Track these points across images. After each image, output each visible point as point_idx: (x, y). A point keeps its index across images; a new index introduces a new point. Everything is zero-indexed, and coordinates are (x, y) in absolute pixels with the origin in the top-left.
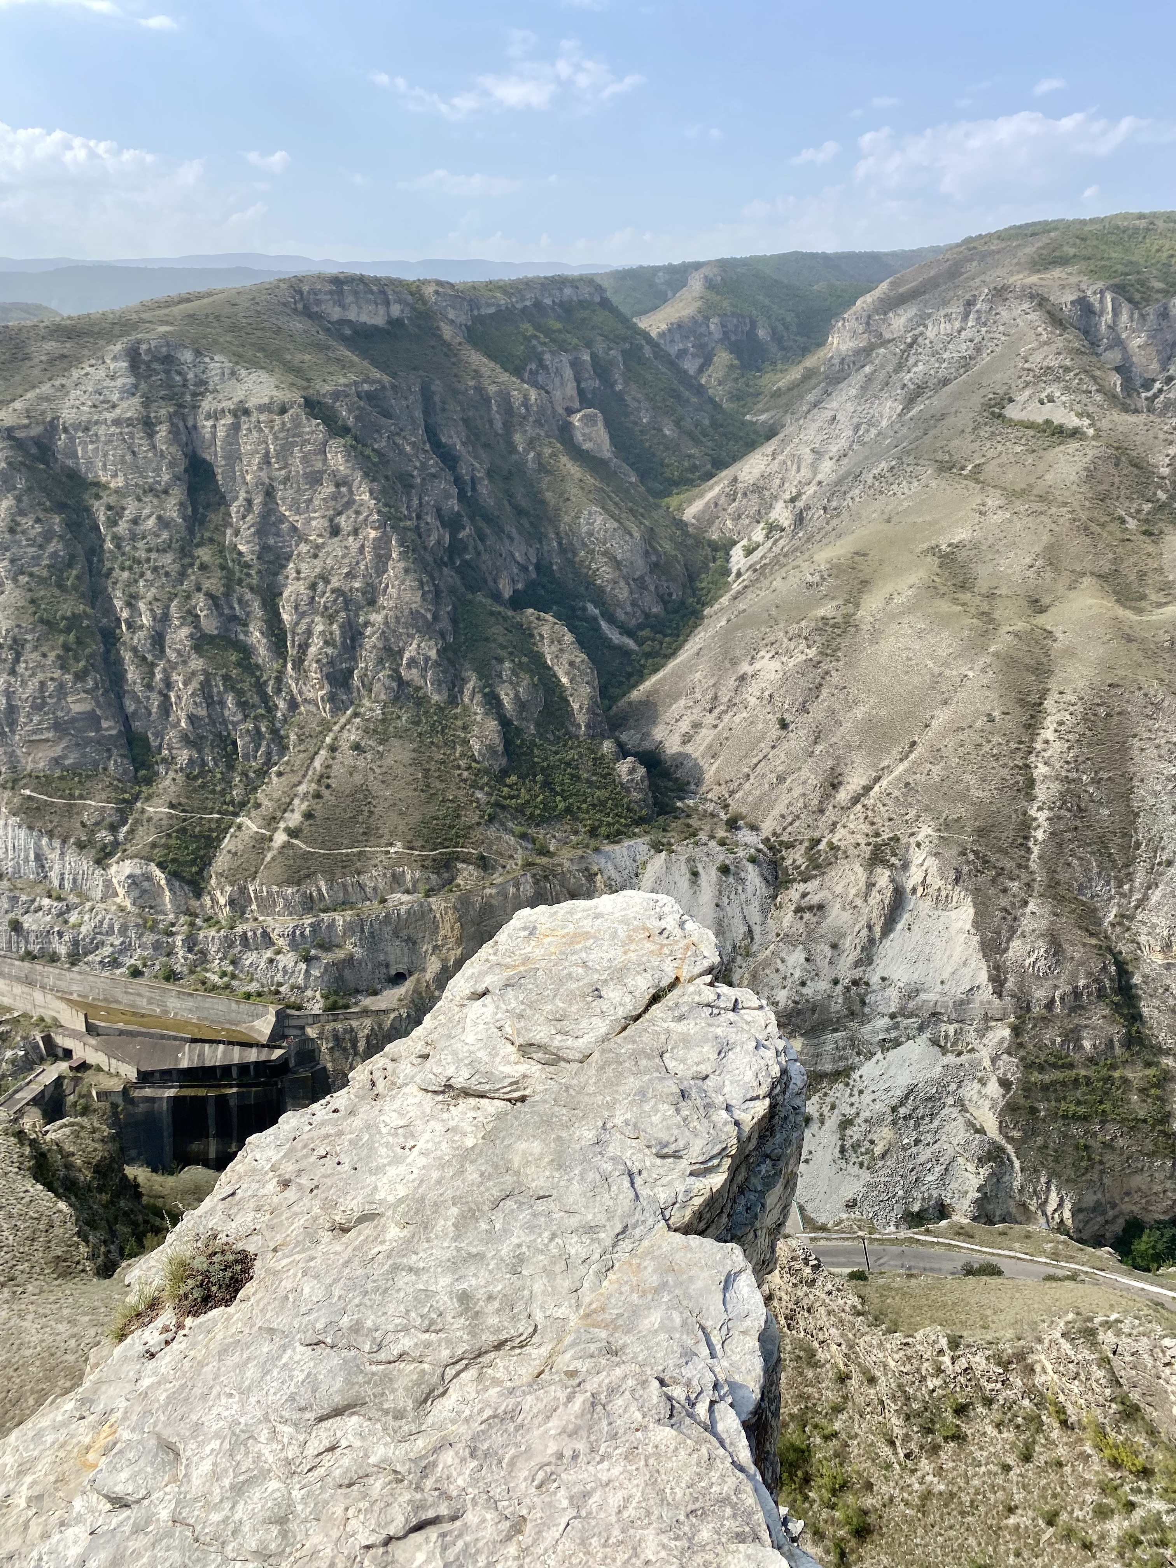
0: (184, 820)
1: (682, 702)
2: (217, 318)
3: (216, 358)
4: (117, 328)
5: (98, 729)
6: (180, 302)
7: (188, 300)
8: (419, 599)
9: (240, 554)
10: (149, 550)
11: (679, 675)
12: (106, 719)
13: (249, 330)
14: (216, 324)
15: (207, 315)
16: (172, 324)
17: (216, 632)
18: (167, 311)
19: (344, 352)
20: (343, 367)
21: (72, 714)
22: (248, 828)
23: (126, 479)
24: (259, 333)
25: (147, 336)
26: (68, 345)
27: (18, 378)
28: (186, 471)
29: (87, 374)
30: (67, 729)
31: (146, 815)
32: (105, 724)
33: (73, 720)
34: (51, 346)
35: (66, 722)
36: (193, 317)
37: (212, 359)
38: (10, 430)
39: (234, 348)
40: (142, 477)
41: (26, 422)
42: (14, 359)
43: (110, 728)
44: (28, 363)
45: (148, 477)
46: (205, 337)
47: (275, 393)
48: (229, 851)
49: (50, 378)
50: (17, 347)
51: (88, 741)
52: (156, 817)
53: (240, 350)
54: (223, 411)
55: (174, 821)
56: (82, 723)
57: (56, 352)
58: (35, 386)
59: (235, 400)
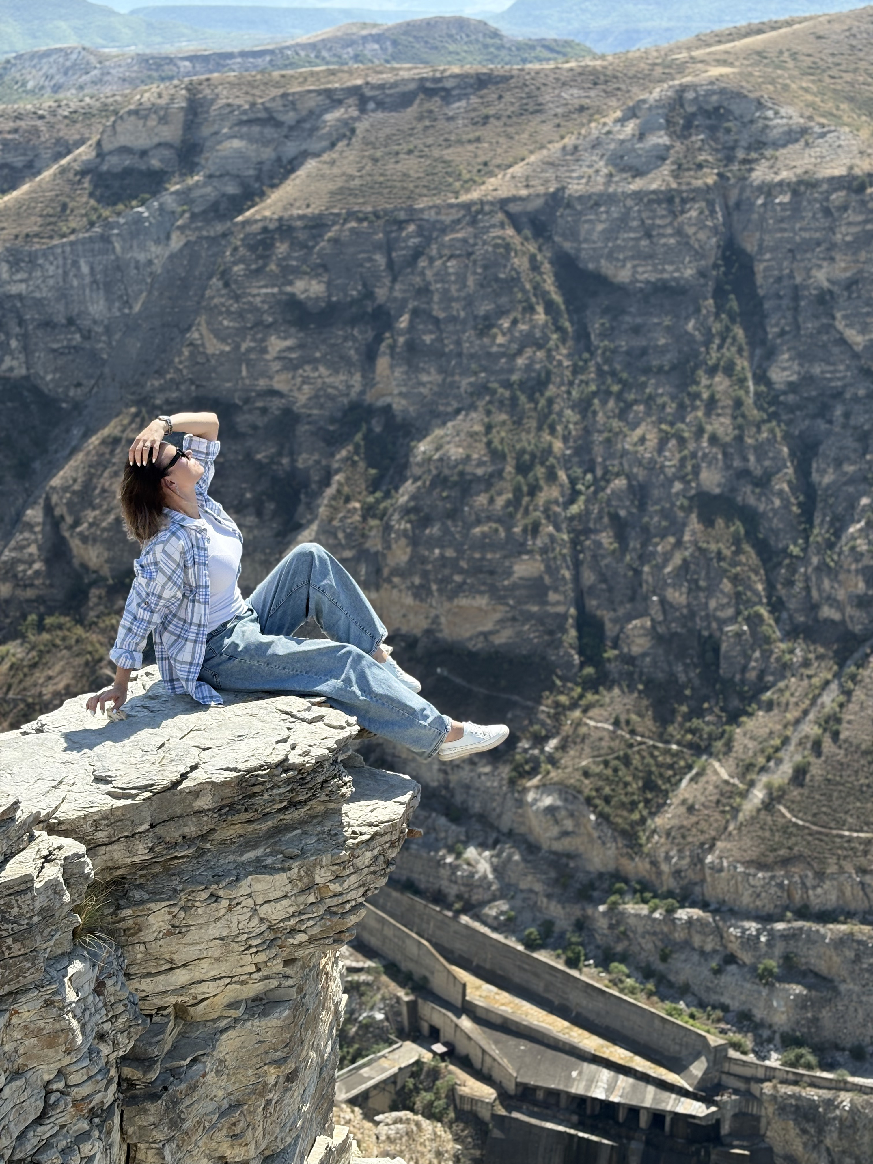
0: (631, 746)
2: (794, 56)
3: (783, 111)
4: (659, 70)
5: (544, 602)
6: (747, 35)
7: (760, 31)
12: (556, 590)
13: (834, 72)
14: (791, 64)
15: (781, 52)
16: (731, 65)
17: (717, 491)
18: (728, 46)
21: (515, 577)
22: (716, 772)
23: (635, 272)
24: (848, 77)
25: (696, 80)
26: (592, 93)
27: (525, 136)
28: (717, 265)
30: (505, 597)
31: (583, 730)
32: (552, 597)
33: (514, 587)
34: (571, 94)
35: (505, 588)
36: (760, 54)
37: (776, 113)
38: (503, 203)
39: (809, 97)
40: (655, 270)
41: (524, 192)
42: (523, 111)
43: (558, 603)
44: (539, 118)
45: (663, 271)
46: (773, 82)
47: (857, 161)
48: (684, 802)
49: (562, 138)
50: (529, 96)
51: (529, 616)
52: (595, 735)
53: (818, 100)
54: (781, 184)
55: (615, 744)
56: (524, 592)
57: (577, 102)
58: (542, 147)
59: (799, 171)
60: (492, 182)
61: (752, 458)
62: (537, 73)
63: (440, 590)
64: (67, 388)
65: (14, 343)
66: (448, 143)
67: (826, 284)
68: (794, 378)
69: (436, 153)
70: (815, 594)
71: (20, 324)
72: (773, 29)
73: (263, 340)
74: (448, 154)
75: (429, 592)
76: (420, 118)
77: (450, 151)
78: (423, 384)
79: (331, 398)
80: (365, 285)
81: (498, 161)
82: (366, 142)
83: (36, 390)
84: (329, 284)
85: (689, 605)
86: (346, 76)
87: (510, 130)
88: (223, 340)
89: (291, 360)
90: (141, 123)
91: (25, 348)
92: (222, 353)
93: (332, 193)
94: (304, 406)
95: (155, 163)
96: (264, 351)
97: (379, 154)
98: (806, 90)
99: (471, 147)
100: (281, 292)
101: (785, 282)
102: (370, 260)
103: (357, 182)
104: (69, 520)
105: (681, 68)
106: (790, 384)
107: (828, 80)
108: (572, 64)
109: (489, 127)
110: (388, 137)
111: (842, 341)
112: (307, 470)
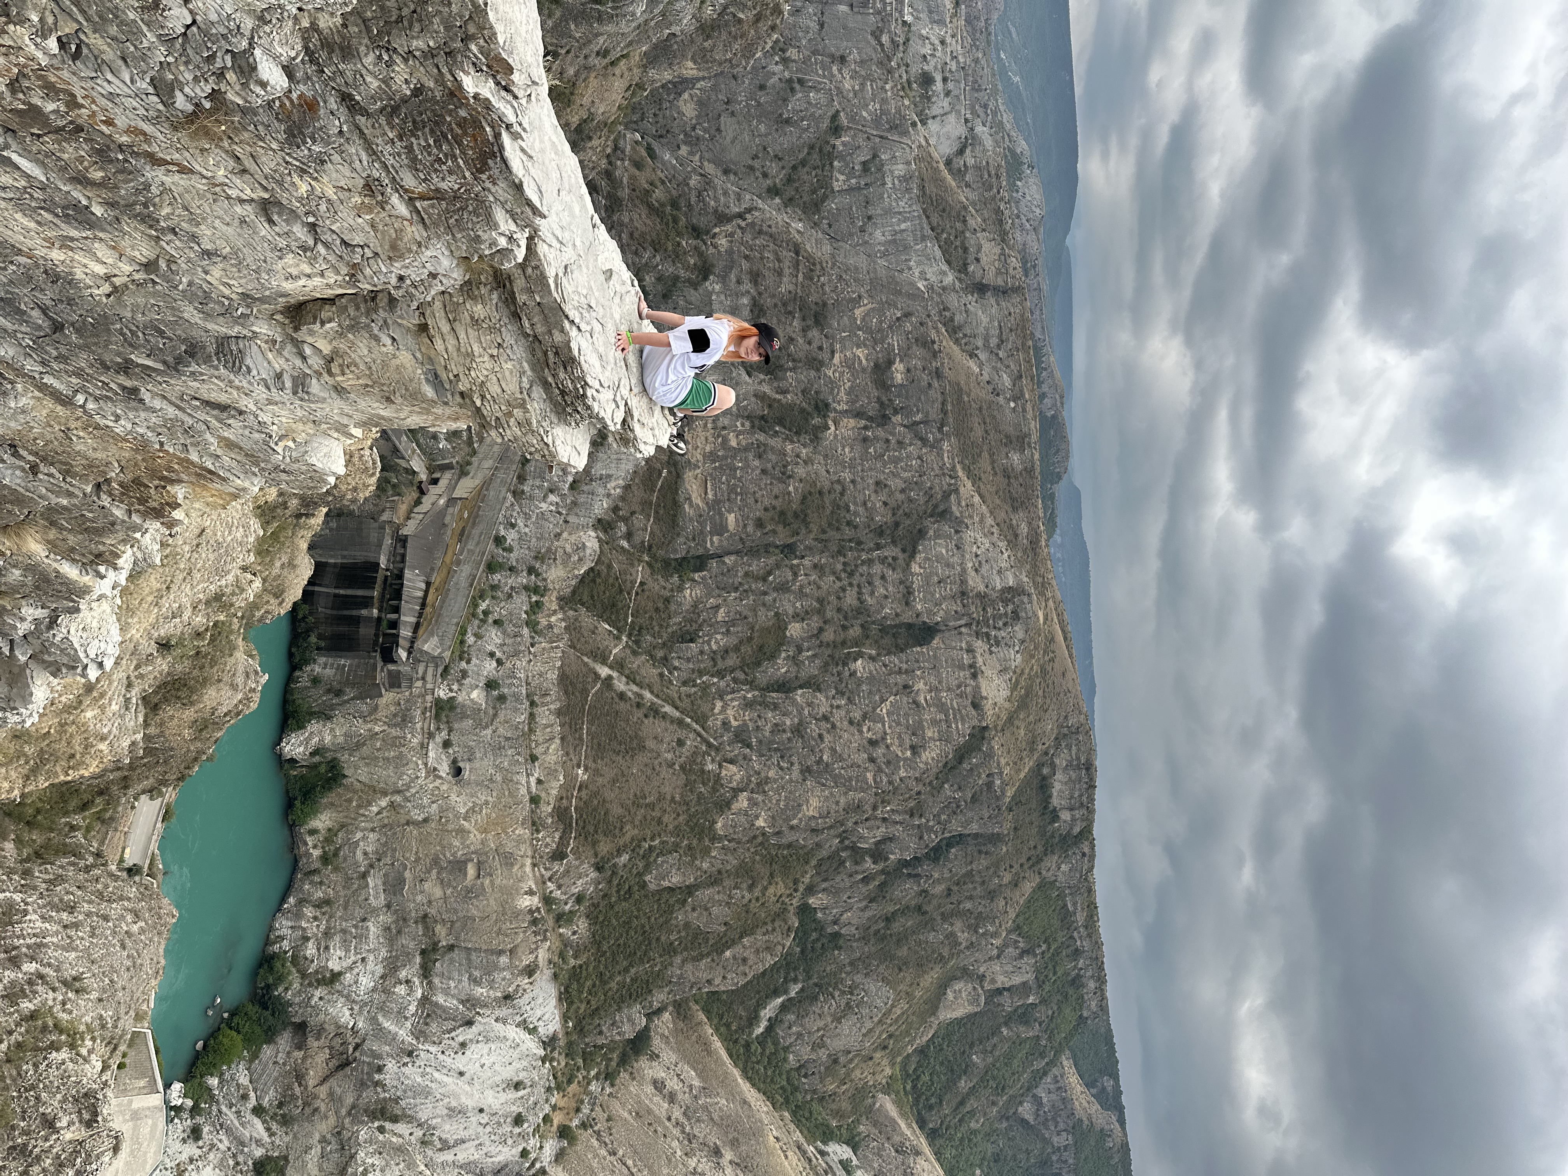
0: (629, 594)
1: (696, 1083)
2: (1052, 660)
3: (1018, 656)
4: (1040, 580)
5: (712, 533)
6: (1063, 631)
7: (1065, 639)
8: (811, 813)
9: (855, 660)
10: (859, 586)
11: (725, 1080)
12: (721, 541)
13: (1043, 684)
14: (1047, 658)
15: (1053, 652)
16: (1045, 623)
17: (788, 634)
18: (1056, 620)
19: (1029, 764)
20: (1015, 763)
21: (727, 514)
22: (616, 646)
23: (918, 575)
24: (1040, 693)
25: (1035, 602)
26: (1025, 541)
27: (998, 502)
28: (924, 623)
29: (1002, 552)
30: (714, 509)
31: (636, 563)
32: (715, 539)
33: (721, 515)
34: (1024, 529)
35: (720, 509)
36: (1052, 640)
37: (1018, 652)
38: (957, 491)
39: (1027, 671)
40: (919, 587)
41: (963, 504)
42: (1013, 500)
43: (712, 543)
44: (1010, 510)
45: (919, 592)
46: (1036, 648)
47: (990, 702)
48: (596, 628)
49: (998, 525)
50: (1022, 503)
51: (702, 524)
52: (633, 571)
53: (1026, 676)
54: (974, 657)
55: (629, 585)
56: (718, 521)
57: (1019, 532)
58: (991, 513)
59: (983, 668)
60: (969, 484)
61: (810, 653)
62: (1036, 507)
63: (715, 468)
64: (828, 219)
65: (853, 181)
66: (991, 455)
67: (916, 688)
68: (859, 674)
69: (985, 448)
70: (729, 697)
71: (866, 185)
72: (1067, 647)
73: (865, 346)
74: (985, 455)
75: (714, 461)
76: (1007, 437)
77: (987, 456)
78: (843, 450)
79: (832, 393)
80: (902, 408)
81: (982, 487)
82: (990, 404)
83: (825, 198)
84: (901, 385)
85: (718, 622)
86: (1030, 387)
87: (1001, 493)
88: (863, 320)
89: (854, 364)
90: (996, 257)
91: (851, 190)
92: (856, 319)
93: (958, 384)
94: (825, 374)
95: (971, 268)
96: (858, 347)
97: (984, 412)
98: (1032, 669)
99: (989, 469)
100: (895, 355)
101: (917, 665)
102: (918, 411)
103: (966, 399)
104: (743, 224)
105: (1041, 594)
106: (855, 672)
107: (1038, 681)
108: (1042, 528)
109: (1002, 479)
110: (994, 417)
111: (883, 701)
112: (785, 379)
